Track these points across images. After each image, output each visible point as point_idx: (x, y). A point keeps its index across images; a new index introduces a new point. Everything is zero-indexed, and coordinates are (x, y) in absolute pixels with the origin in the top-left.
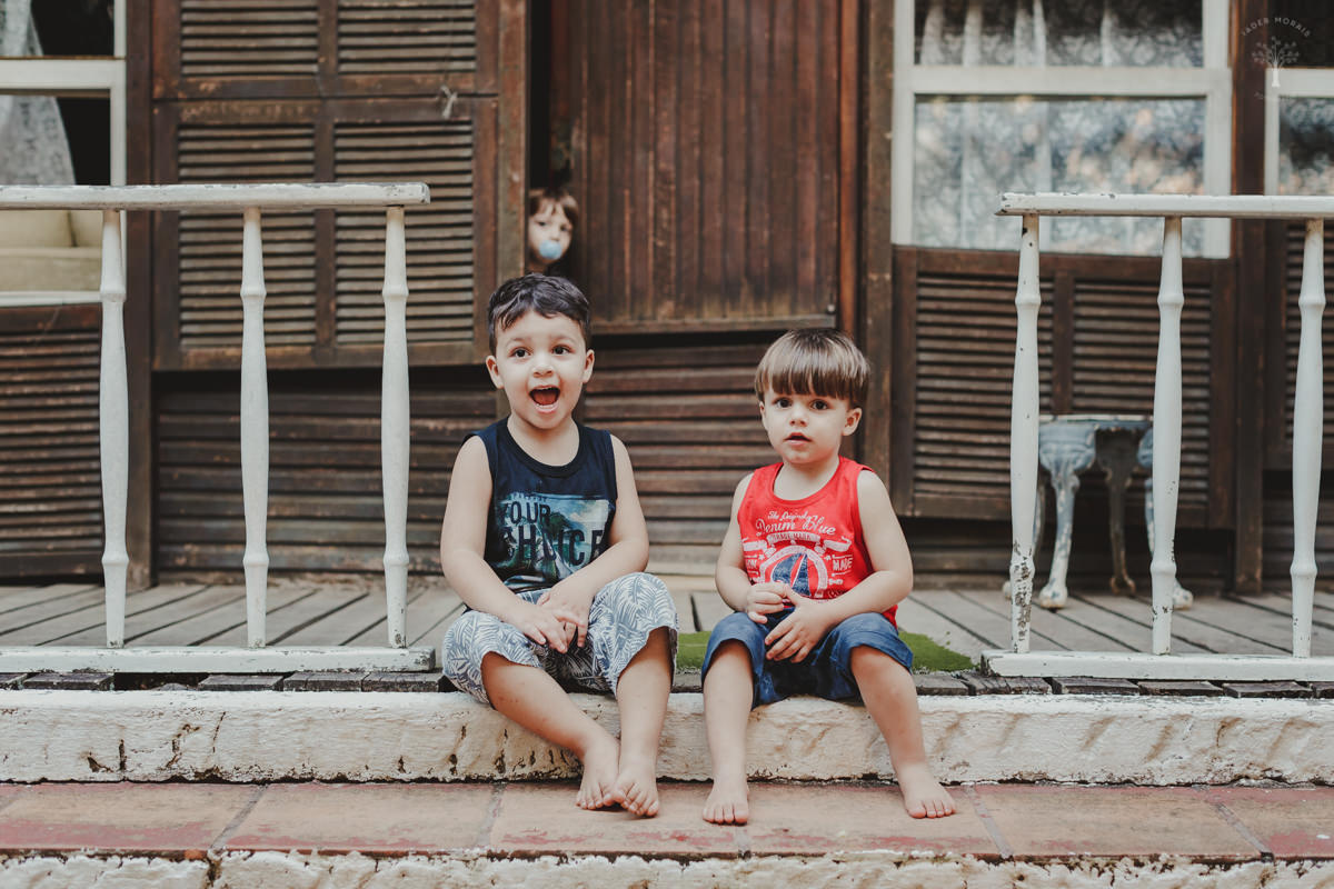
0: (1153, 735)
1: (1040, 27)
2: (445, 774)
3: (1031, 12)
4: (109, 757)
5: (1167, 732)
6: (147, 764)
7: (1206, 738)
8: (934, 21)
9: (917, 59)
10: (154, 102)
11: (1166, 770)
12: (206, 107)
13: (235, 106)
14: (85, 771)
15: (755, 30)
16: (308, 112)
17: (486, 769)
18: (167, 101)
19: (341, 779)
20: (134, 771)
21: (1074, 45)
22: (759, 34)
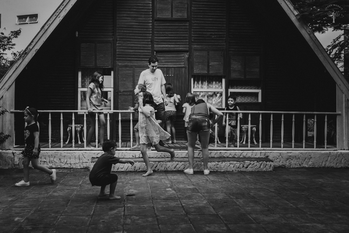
0: (215, 153)
1: (206, 84)
2: (160, 157)
3: (205, 82)
4: (134, 156)
5: (216, 153)
6: (137, 157)
7: (219, 154)
8: (196, 82)
9: (194, 88)
10: (116, 93)
11: (216, 156)
12: (121, 93)
13: (124, 93)
14: (132, 157)
15: (177, 84)
16: (132, 94)
17: (164, 157)
18: (117, 93)
19: (152, 158)
20: (136, 157)
21: (210, 85)
22: (178, 84)
